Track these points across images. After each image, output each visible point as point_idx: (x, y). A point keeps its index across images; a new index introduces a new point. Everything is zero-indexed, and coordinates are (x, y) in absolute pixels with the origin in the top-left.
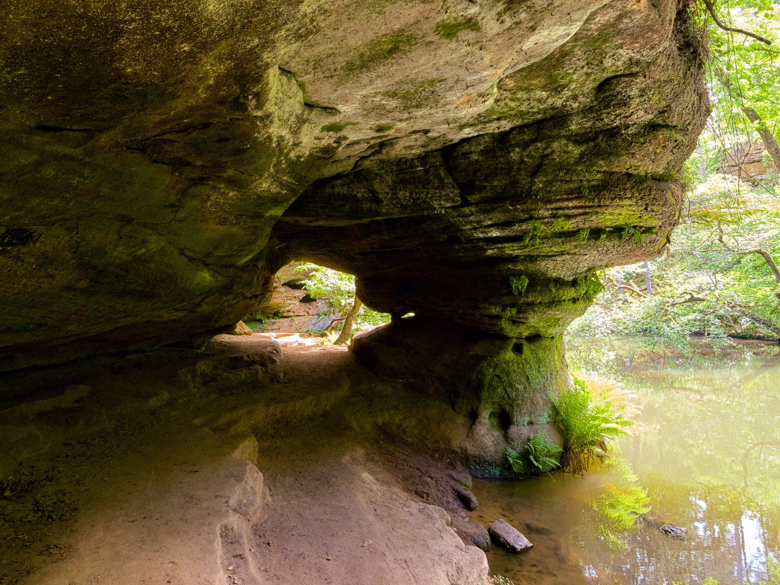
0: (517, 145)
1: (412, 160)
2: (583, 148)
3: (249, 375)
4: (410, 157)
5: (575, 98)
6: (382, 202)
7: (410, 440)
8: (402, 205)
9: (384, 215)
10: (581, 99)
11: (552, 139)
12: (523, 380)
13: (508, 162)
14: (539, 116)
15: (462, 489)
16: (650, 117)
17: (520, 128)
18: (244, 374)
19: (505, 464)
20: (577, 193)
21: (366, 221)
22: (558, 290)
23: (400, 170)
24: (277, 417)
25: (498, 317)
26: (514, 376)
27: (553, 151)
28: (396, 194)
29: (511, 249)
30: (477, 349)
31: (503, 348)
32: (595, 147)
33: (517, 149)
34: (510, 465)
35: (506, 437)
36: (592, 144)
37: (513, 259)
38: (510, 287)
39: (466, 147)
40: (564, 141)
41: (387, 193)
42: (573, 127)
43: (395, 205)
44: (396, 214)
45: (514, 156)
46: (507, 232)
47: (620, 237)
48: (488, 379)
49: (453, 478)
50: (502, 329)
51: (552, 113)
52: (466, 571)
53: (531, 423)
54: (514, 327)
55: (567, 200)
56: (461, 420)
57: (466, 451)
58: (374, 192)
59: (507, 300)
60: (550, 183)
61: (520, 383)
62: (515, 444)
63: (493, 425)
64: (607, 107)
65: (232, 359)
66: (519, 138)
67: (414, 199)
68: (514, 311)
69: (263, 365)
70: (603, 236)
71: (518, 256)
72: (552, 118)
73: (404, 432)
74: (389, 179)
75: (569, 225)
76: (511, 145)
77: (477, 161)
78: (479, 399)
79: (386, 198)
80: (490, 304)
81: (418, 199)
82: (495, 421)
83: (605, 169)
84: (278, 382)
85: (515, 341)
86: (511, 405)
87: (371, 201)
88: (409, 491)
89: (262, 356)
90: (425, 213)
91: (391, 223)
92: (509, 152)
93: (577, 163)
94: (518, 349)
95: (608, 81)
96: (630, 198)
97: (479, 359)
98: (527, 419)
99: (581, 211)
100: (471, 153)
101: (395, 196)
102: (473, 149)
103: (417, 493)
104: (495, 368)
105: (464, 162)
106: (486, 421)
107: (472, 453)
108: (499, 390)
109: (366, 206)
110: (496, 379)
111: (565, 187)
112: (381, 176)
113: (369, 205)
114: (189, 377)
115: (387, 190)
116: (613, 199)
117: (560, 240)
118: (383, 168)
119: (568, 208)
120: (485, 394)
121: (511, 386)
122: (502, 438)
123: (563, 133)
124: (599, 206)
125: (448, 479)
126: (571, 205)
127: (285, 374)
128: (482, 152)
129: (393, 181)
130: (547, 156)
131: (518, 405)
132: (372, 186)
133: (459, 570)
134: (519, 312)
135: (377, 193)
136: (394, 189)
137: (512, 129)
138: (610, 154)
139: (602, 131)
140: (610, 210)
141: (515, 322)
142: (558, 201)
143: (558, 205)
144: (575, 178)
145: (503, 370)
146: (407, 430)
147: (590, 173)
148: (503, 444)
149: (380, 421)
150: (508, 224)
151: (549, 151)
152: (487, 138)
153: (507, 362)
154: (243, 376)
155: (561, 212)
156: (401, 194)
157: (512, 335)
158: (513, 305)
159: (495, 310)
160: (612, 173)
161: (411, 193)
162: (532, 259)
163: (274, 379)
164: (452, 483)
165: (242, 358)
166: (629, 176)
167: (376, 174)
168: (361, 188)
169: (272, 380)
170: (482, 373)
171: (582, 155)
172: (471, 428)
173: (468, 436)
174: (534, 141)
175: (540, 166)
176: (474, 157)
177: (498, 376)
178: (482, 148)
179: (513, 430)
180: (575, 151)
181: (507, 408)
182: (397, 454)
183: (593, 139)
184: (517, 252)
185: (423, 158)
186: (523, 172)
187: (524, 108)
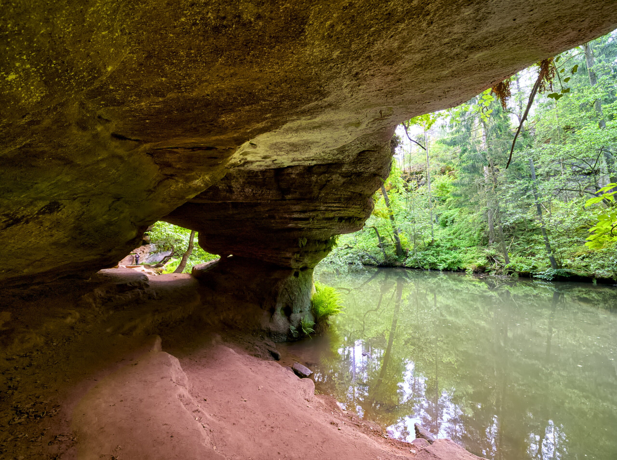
0: (316, 174)
1: (257, 172)
2: (345, 180)
3: (134, 296)
4: (256, 170)
5: (349, 156)
6: (234, 192)
7: (240, 327)
8: (245, 195)
9: (233, 200)
10: (351, 157)
11: (334, 173)
12: (298, 290)
13: (310, 181)
14: (330, 162)
15: (273, 350)
16: (374, 170)
17: (319, 166)
18: (129, 295)
19: (289, 334)
20: (338, 200)
21: (220, 202)
22: (319, 245)
23: (249, 177)
24: (159, 322)
25: (289, 258)
26: (294, 288)
27: (332, 179)
28: (244, 189)
29: (301, 225)
30: (276, 275)
31: (289, 274)
32: (350, 180)
33: (315, 176)
34: (292, 334)
35: (289, 320)
36: (349, 178)
37: (301, 229)
38: (298, 242)
39: (290, 170)
40: (338, 175)
41: (238, 188)
42: (343, 170)
43: (241, 196)
44: (241, 199)
45: (314, 179)
46: (302, 216)
47: (350, 222)
48: (281, 290)
49: (267, 345)
50: (290, 264)
51: (336, 161)
52: (307, 391)
53: (301, 312)
54: (297, 264)
55: (334, 203)
56: (266, 313)
57: (269, 330)
58: (230, 187)
59: (296, 250)
60: (327, 194)
61: (297, 292)
62: (294, 323)
63: (282, 314)
64: (361, 163)
65: (118, 286)
66: (318, 170)
67: (254, 194)
68: (298, 255)
69: (141, 288)
70: (344, 221)
71: (304, 228)
72: (336, 164)
73: (236, 322)
74: (241, 180)
75: (331, 215)
76: (313, 173)
77: (294, 178)
78: (275, 301)
79: (237, 191)
80: (287, 251)
81: (256, 194)
82: (283, 312)
83: (352, 190)
84: (154, 299)
85: (295, 270)
86: (292, 304)
87: (227, 192)
88: (252, 355)
89: (139, 283)
90: (259, 201)
91: (236, 205)
92: (311, 177)
93: (341, 186)
94: (296, 275)
95: (363, 152)
96: (359, 205)
97: (277, 280)
98: (299, 309)
99: (338, 209)
100: (292, 174)
101: (243, 190)
102: (293, 172)
103: (255, 356)
104: (285, 285)
105: (288, 178)
106: (279, 313)
107: (273, 330)
108: (286, 296)
109: (223, 194)
110: (285, 290)
111: (334, 197)
112: (237, 179)
113: (225, 193)
114: (91, 300)
115: (239, 186)
116: (353, 205)
117: (325, 221)
118: (239, 174)
119: (333, 207)
120: (279, 298)
121: (292, 293)
122: (287, 320)
123: (339, 171)
124: (346, 207)
125: (265, 345)
126: (335, 205)
127: (157, 294)
128: (298, 174)
129: (243, 182)
130: (329, 181)
131: (295, 303)
132: (230, 183)
133: (305, 391)
134: (300, 256)
135: (232, 187)
136: (243, 188)
137: (315, 165)
138: (356, 184)
139: (354, 173)
140: (350, 209)
141: (297, 261)
142: (329, 203)
143: (329, 205)
144: (339, 193)
145: (289, 286)
146: (237, 321)
147: (346, 191)
148: (288, 324)
149: (222, 318)
150: (304, 212)
151: (330, 178)
152: (301, 168)
153: (291, 281)
154: (130, 297)
155: (330, 208)
156: (246, 190)
157: (294, 267)
158: (298, 253)
159: (288, 255)
160: (354, 193)
161: (253, 190)
162: (310, 229)
163: (150, 297)
164: (267, 347)
165: (126, 284)
166: (360, 195)
167: (234, 177)
168: (222, 183)
169: (149, 298)
170: (278, 288)
171: (344, 183)
172: (271, 317)
173: (270, 322)
174: (324, 173)
175: (325, 185)
176: (293, 176)
177: (286, 289)
178: (298, 172)
179: (293, 316)
180: (342, 180)
181: (290, 305)
182: (237, 336)
183: (350, 176)
184: (303, 226)
185: (263, 172)
186: (316, 187)
187: (326, 157)
